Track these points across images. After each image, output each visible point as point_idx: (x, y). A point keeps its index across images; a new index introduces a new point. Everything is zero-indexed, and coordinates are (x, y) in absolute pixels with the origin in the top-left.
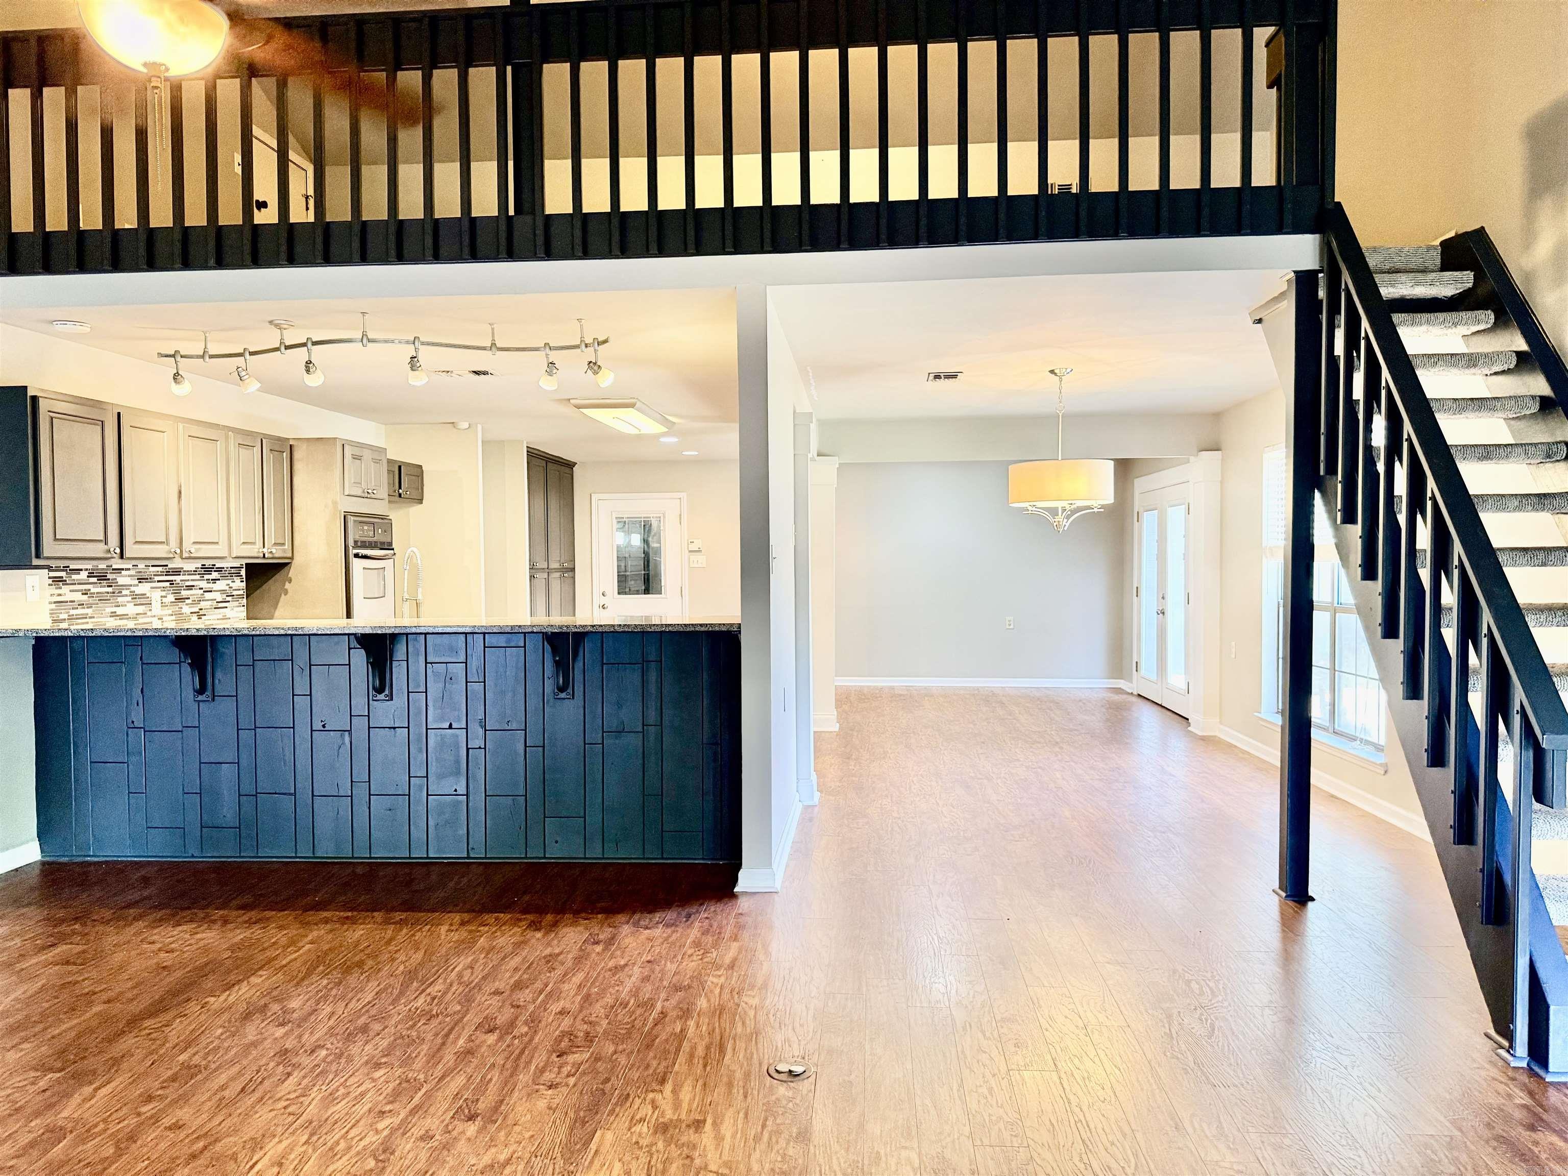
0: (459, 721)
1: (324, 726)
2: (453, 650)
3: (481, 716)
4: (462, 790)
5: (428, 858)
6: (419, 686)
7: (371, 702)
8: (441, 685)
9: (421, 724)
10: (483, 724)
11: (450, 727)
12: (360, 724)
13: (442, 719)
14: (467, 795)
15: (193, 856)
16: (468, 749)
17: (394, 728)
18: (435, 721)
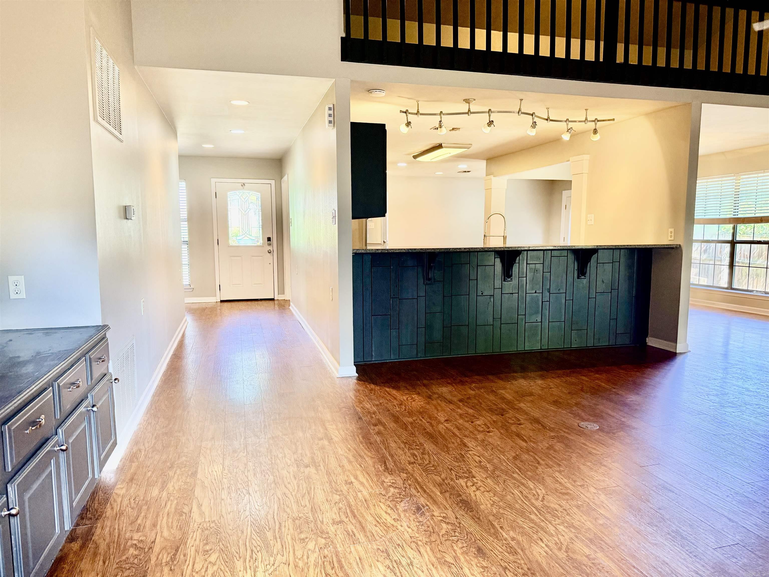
0: (539, 290)
1: (482, 294)
2: (538, 258)
3: (548, 287)
4: (539, 320)
5: (525, 350)
6: (523, 274)
7: (503, 282)
8: (532, 274)
9: (523, 291)
10: (549, 291)
11: (536, 293)
12: (498, 292)
13: (533, 289)
14: (541, 322)
15: (421, 357)
16: (542, 302)
17: (512, 294)
18: (529, 290)
